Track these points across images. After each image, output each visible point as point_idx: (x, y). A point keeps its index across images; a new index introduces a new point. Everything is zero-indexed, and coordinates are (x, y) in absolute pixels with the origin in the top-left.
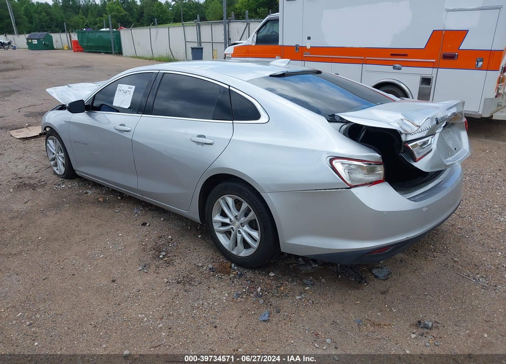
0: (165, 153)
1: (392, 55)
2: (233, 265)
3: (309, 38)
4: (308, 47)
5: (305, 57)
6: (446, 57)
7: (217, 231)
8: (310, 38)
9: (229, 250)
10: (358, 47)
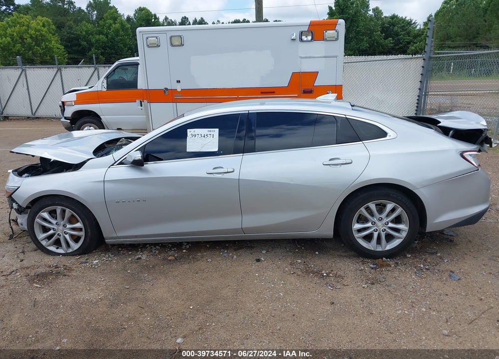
0: (292, 183)
1: (262, 93)
2: (384, 259)
3: (178, 82)
4: (179, 90)
5: (176, 99)
6: (305, 92)
7: (358, 238)
8: (180, 81)
9: (373, 249)
10: (230, 88)
